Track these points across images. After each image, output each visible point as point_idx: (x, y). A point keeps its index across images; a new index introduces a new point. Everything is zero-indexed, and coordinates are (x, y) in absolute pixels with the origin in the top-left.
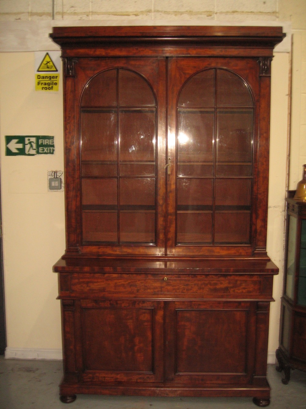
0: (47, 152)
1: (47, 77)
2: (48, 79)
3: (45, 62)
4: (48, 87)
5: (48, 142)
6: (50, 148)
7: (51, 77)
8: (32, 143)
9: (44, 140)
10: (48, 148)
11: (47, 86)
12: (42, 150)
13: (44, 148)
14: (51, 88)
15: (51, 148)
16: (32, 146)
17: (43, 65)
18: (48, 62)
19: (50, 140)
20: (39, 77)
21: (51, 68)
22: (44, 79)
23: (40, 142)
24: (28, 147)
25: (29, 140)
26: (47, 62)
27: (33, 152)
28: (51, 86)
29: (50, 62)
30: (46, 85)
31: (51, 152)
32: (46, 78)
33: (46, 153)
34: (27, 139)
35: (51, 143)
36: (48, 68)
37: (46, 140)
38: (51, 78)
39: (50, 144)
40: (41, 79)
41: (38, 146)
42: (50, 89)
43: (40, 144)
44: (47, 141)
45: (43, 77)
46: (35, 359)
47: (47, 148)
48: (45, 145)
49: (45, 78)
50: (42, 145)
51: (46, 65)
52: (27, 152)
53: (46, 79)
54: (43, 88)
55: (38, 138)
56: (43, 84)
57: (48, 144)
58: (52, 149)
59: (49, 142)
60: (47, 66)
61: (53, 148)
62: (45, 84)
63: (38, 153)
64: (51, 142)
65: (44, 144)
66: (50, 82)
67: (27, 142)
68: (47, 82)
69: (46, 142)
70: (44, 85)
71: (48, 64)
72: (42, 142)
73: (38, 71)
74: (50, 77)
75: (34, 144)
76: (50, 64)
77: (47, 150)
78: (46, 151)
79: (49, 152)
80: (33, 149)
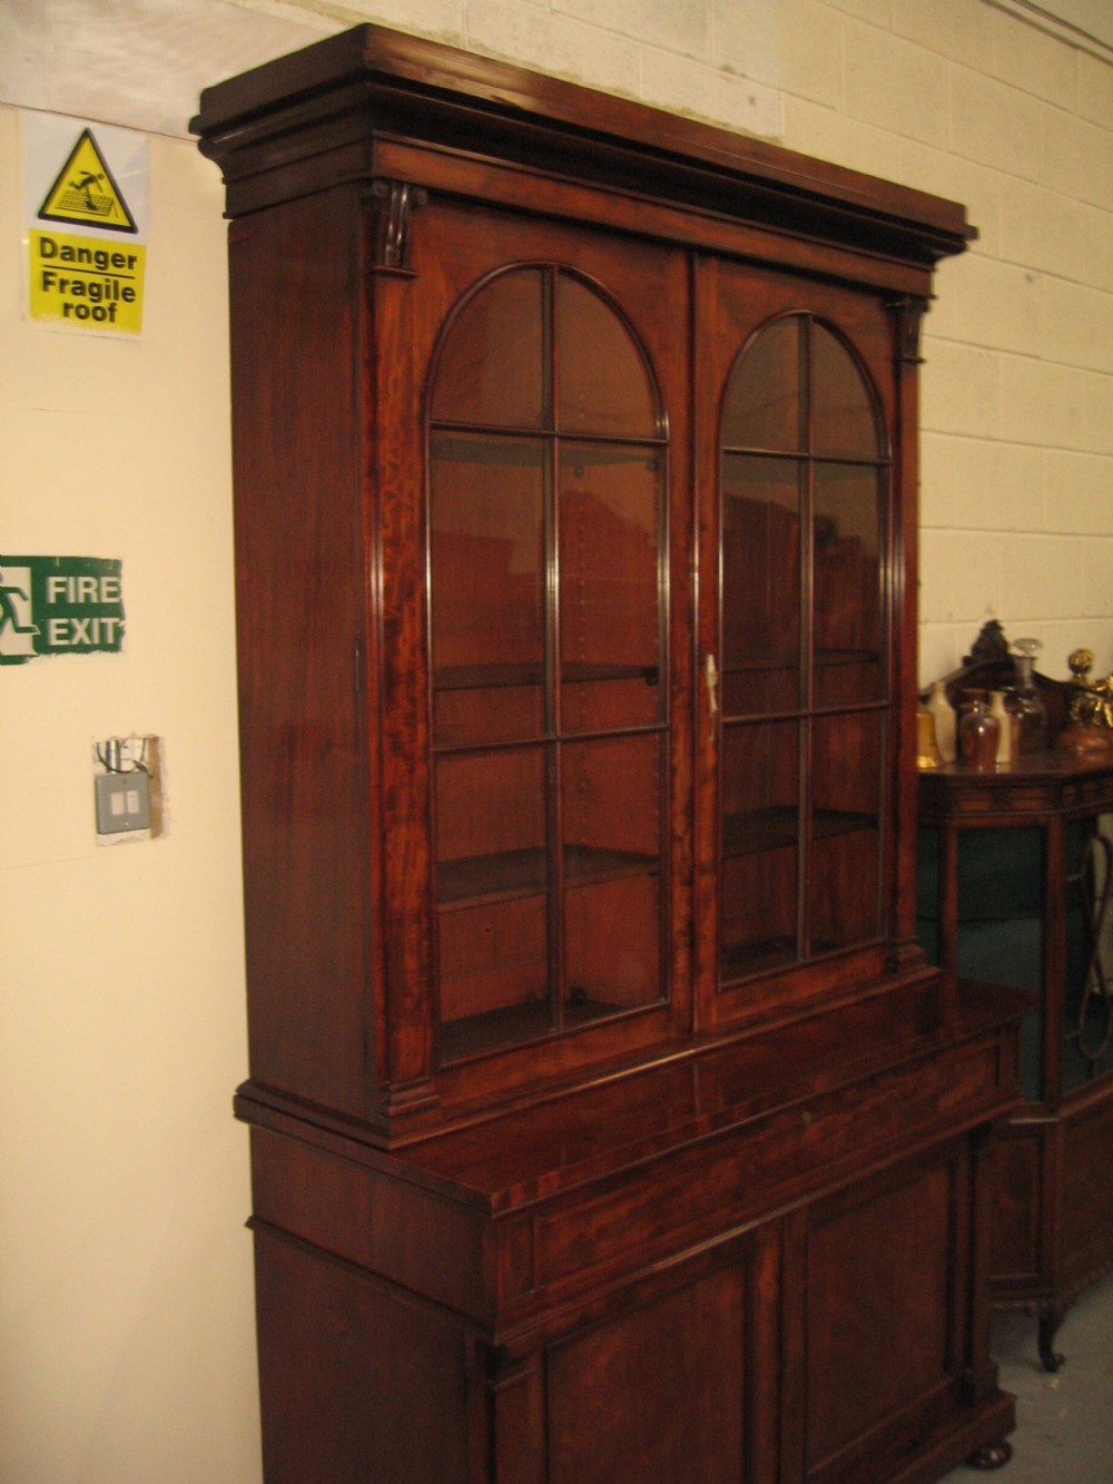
0: (87, 641)
1: (86, 251)
2: (92, 266)
3: (74, 176)
4: (91, 305)
5: (91, 590)
6: (104, 620)
7: (105, 254)
8: (14, 598)
9: (72, 579)
10: (96, 622)
11: (85, 300)
12: (64, 631)
13: (75, 621)
14: (108, 313)
15: (110, 621)
17: (64, 187)
18: (90, 180)
19: (105, 580)
20: (46, 247)
21: (109, 209)
22: (72, 259)
23: (53, 591)
26: (85, 177)
27: (17, 643)
28: (105, 303)
29: (100, 176)
30: (82, 294)
31: (110, 640)
32: (85, 256)
33: (82, 648)
35: (111, 595)
36: (91, 206)
37: (82, 580)
38: (105, 262)
39: (106, 600)
40: (57, 261)
41: (42, 611)
42: (103, 319)
43: (52, 599)
44: (87, 585)
45: (69, 253)
47: (86, 621)
48: (77, 605)
49: (81, 260)
50: (64, 608)
51: (83, 191)
53: (84, 266)
54: (67, 307)
55: (41, 567)
56: (68, 288)
57: (94, 599)
58: (115, 624)
59: (98, 590)
60: (89, 196)
61: (116, 620)
62: (79, 288)
63: (42, 646)
64: (105, 589)
65: (72, 600)
66: (99, 279)
68: (87, 279)
69: (83, 590)
70: (74, 292)
71: (92, 188)
72: (61, 590)
73: (42, 215)
74: (101, 258)
75: (24, 598)
76: (99, 189)
77: (89, 631)
78: (80, 635)
79: (96, 640)
80: (19, 630)
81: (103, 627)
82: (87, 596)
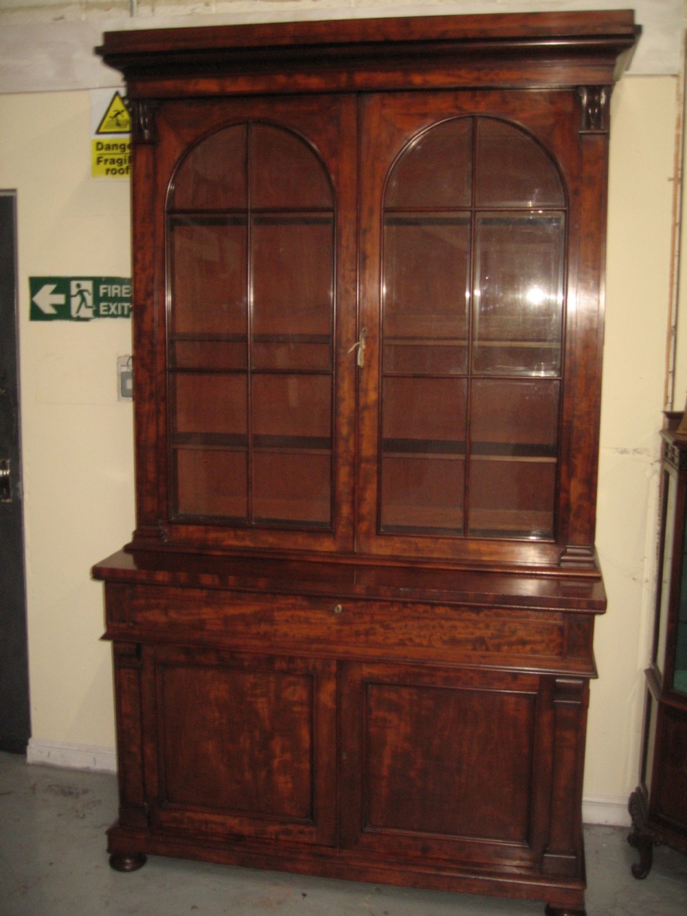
0: (115, 313)
1: (116, 145)
2: (119, 151)
3: (112, 113)
4: (118, 168)
5: (118, 291)
6: (123, 304)
7: (124, 145)
8: (86, 294)
9: (109, 287)
10: (120, 305)
11: (116, 166)
12: (106, 308)
13: (110, 304)
14: (125, 171)
16: (84, 300)
17: (108, 119)
18: (119, 113)
19: (123, 287)
20: (99, 146)
21: (126, 125)
22: (109, 149)
23: (102, 291)
24: (75, 302)
25: (78, 286)
26: (116, 112)
27: (86, 313)
28: (124, 166)
29: (123, 111)
30: (114, 163)
31: (126, 313)
32: (115, 147)
33: (113, 316)
34: (74, 284)
35: (126, 293)
36: (118, 124)
37: (114, 287)
38: (124, 149)
39: (124, 295)
40: (103, 151)
41: (97, 300)
42: (123, 173)
43: (101, 295)
44: (116, 289)
45: (109, 147)
46: (88, 768)
47: (115, 304)
48: (111, 297)
49: (113, 149)
50: (106, 298)
51: (115, 119)
52: (74, 313)
53: (115, 151)
54: (108, 170)
55: (97, 281)
56: (108, 162)
57: (119, 295)
58: (127, 306)
59: (121, 291)
60: (117, 120)
61: (128, 304)
62: (113, 161)
63: (97, 314)
64: (124, 291)
65: (109, 295)
66: (122, 156)
67: (74, 290)
68: (116, 157)
69: (114, 292)
70: (110, 163)
71: (119, 117)
72: (105, 291)
73: (98, 132)
74: (123, 147)
75: (89, 294)
76: (123, 117)
77: (117, 308)
78: (113, 310)
79: (120, 313)
80: (87, 307)
81: (123, 307)
82: (116, 294)
